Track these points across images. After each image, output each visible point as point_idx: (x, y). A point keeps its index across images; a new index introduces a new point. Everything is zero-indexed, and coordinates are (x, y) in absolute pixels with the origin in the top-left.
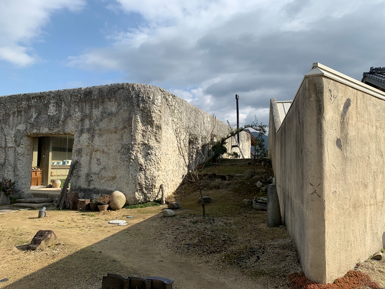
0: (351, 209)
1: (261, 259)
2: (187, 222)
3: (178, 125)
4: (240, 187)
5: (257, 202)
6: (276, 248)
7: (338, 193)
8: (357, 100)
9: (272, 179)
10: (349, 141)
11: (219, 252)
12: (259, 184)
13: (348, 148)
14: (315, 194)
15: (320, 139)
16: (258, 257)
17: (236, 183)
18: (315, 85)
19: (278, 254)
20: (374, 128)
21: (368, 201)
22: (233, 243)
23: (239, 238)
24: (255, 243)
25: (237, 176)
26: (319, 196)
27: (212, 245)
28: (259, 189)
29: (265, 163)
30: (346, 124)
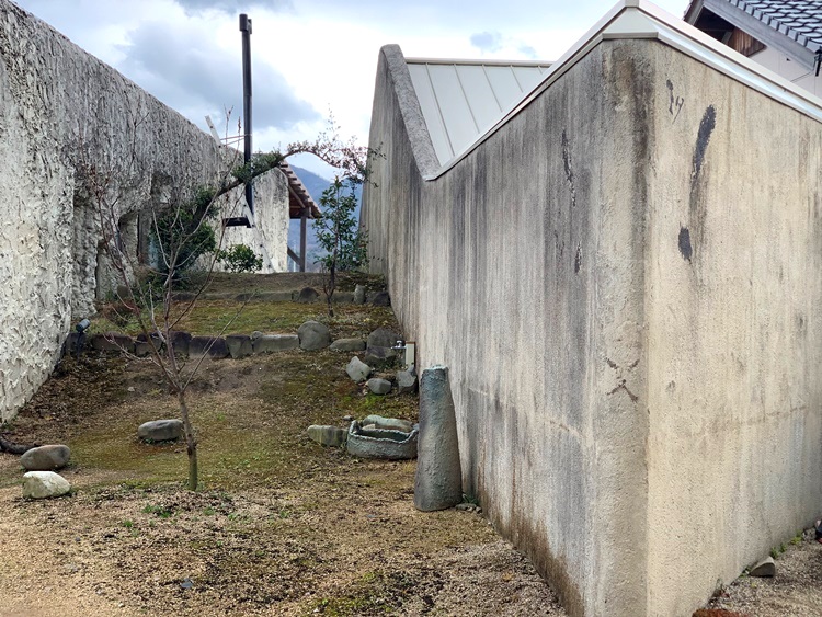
0: (707, 434)
1: (439, 604)
2: (131, 510)
3: (39, 137)
4: (285, 379)
5: (361, 433)
6: (475, 568)
7: (678, 389)
8: (730, 110)
9: (403, 351)
10: (706, 236)
11: (294, 598)
12: (357, 367)
13: (706, 255)
14: (621, 391)
15: (639, 229)
16: (428, 599)
17: (269, 368)
18: (632, 65)
19: (490, 585)
20: (767, 193)
21: (746, 410)
22: (331, 566)
23: (343, 549)
24: (402, 561)
25: (274, 340)
26: (635, 399)
27: (261, 576)
28: (359, 386)
29: (366, 290)
30: (702, 184)
